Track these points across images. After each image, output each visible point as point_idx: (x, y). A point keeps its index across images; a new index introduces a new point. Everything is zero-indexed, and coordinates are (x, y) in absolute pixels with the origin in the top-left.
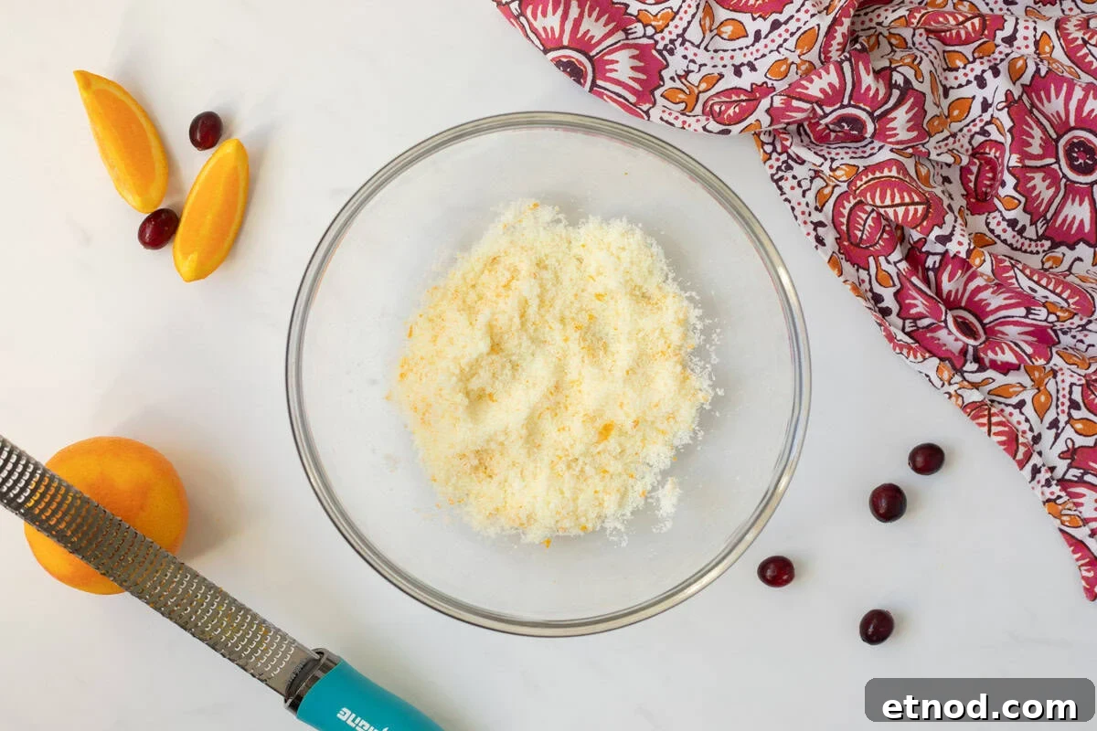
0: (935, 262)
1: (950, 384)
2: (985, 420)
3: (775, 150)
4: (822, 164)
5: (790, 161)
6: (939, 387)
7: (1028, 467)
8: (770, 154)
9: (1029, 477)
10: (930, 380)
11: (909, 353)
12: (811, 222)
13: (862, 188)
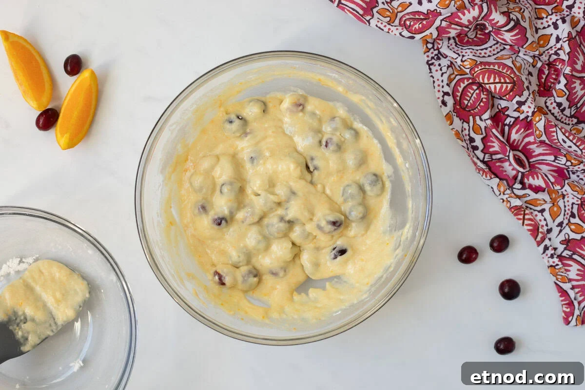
0: (510, 122)
1: (504, 194)
2: (521, 217)
3: (433, 47)
4: (457, 58)
5: (439, 55)
6: (498, 195)
7: (542, 246)
8: (430, 49)
9: (542, 251)
10: (493, 191)
11: (483, 174)
12: (443, 91)
13: (478, 72)
